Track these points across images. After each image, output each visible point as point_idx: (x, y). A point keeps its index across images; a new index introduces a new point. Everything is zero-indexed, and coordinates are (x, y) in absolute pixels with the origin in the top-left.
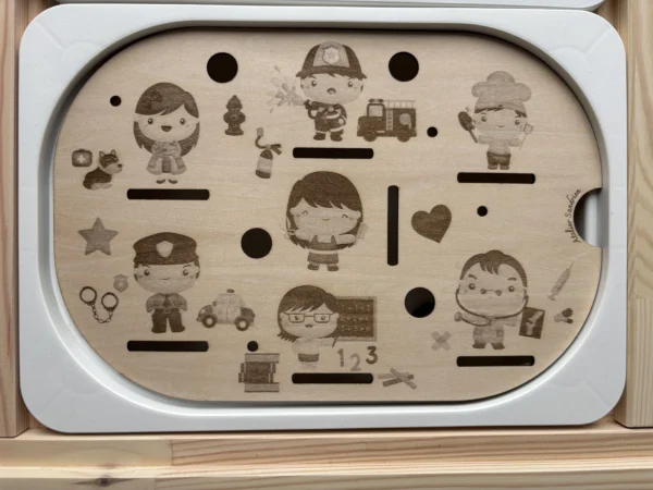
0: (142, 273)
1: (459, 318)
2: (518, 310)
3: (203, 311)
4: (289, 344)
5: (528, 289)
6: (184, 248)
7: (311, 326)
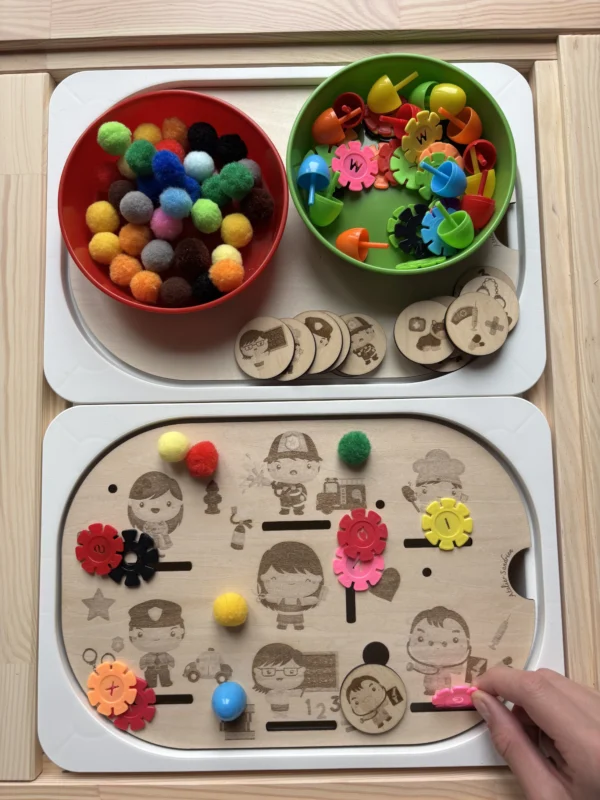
0: (136, 635)
1: (410, 668)
2: (463, 660)
3: (188, 668)
4: (262, 695)
5: (471, 640)
6: (172, 613)
7: (281, 679)
